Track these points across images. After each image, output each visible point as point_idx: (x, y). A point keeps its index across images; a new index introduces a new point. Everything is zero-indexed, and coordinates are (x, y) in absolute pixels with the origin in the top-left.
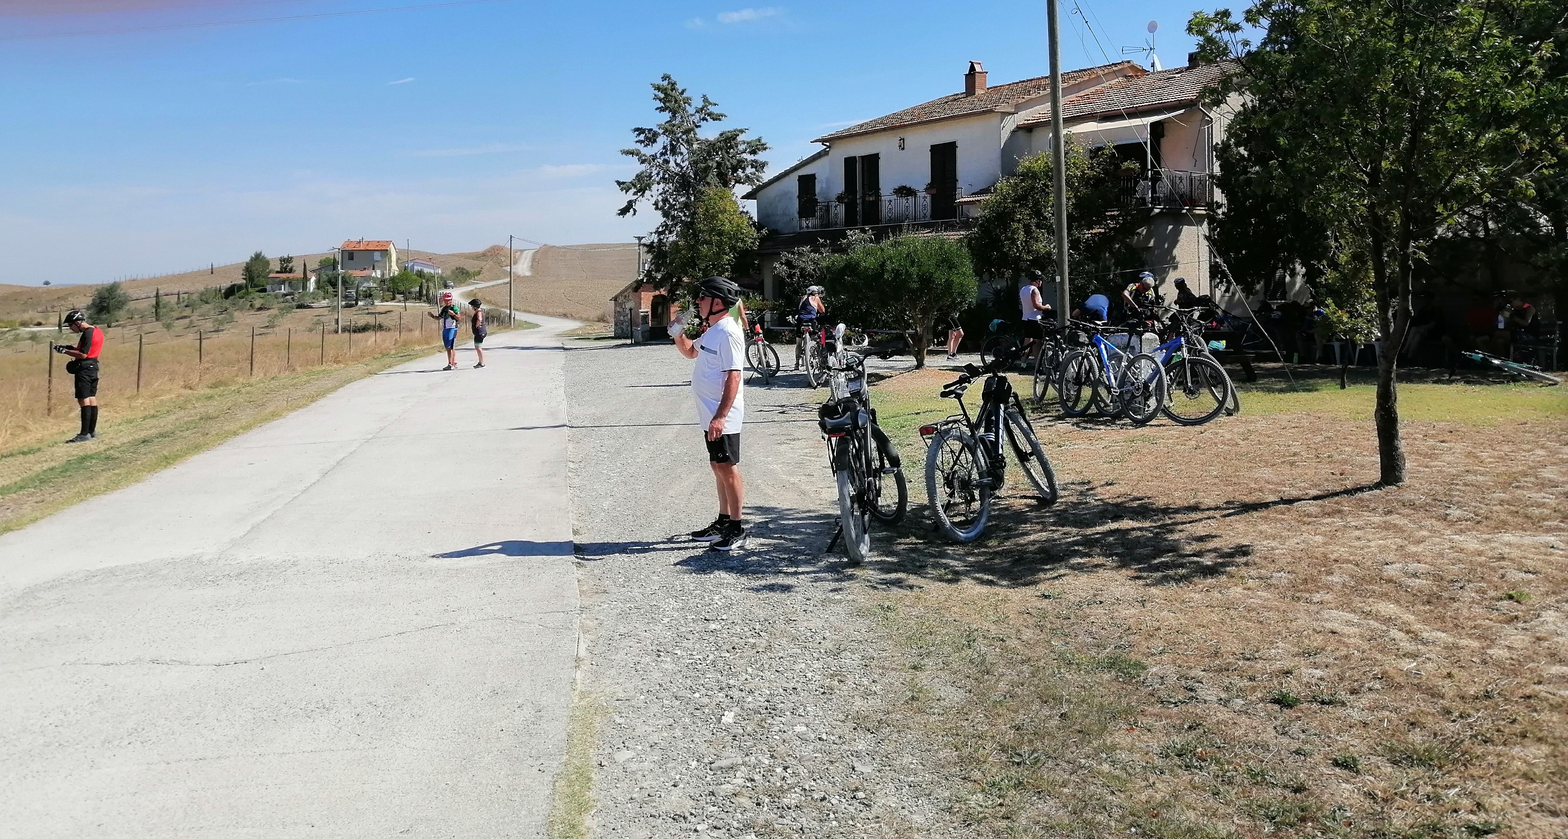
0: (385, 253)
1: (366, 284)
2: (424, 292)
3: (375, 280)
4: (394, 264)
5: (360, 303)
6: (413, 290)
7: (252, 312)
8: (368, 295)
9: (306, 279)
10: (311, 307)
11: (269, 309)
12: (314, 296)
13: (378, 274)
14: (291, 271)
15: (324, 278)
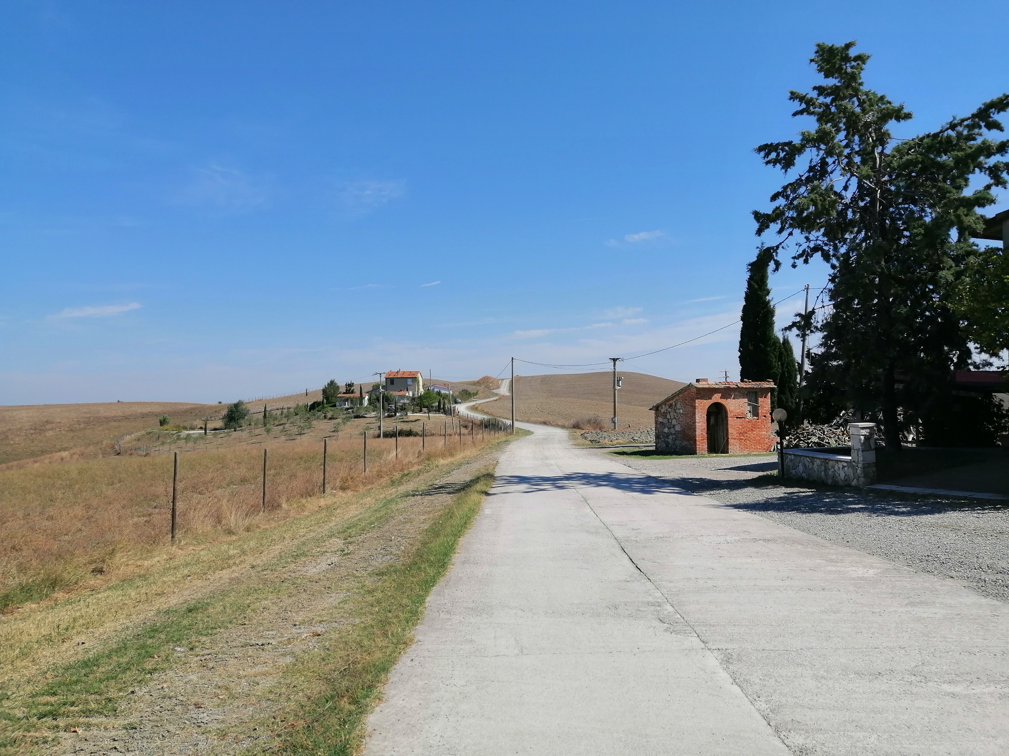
0: (415, 379)
1: (402, 401)
2: (442, 406)
3: (408, 398)
4: (421, 387)
5: (398, 414)
6: (434, 405)
7: (326, 421)
8: (403, 409)
9: (362, 398)
10: (365, 417)
11: (337, 418)
12: (367, 410)
13: (411, 394)
14: (353, 392)
15: (374, 397)
